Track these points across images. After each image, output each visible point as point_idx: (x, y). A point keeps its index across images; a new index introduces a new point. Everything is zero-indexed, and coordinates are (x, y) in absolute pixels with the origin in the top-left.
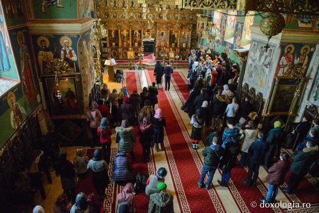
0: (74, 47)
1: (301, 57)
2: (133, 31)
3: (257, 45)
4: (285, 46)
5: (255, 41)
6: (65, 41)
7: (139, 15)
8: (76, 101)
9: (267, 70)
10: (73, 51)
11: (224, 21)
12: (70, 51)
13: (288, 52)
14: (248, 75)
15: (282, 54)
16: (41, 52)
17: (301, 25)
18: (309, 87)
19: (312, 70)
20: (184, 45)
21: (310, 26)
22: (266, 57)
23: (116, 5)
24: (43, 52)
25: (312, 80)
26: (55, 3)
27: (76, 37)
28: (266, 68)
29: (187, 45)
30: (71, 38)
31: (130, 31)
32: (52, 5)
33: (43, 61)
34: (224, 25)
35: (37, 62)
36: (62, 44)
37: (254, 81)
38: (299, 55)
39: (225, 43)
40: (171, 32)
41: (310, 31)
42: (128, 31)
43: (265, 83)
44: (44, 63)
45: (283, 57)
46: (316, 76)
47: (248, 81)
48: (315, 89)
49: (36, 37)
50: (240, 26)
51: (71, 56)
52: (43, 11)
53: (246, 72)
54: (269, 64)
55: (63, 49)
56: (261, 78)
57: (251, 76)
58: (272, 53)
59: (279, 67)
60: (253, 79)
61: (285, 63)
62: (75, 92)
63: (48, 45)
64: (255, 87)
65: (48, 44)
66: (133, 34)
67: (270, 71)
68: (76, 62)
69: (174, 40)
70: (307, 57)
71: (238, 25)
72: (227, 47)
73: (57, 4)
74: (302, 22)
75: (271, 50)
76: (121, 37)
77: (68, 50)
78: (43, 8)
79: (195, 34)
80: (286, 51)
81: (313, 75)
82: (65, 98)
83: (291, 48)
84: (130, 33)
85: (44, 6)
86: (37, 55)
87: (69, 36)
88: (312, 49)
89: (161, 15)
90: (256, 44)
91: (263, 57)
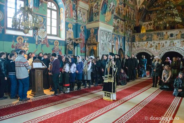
3: (104, 33)
5: (102, 31)
9: (110, 44)
60: (105, 50)
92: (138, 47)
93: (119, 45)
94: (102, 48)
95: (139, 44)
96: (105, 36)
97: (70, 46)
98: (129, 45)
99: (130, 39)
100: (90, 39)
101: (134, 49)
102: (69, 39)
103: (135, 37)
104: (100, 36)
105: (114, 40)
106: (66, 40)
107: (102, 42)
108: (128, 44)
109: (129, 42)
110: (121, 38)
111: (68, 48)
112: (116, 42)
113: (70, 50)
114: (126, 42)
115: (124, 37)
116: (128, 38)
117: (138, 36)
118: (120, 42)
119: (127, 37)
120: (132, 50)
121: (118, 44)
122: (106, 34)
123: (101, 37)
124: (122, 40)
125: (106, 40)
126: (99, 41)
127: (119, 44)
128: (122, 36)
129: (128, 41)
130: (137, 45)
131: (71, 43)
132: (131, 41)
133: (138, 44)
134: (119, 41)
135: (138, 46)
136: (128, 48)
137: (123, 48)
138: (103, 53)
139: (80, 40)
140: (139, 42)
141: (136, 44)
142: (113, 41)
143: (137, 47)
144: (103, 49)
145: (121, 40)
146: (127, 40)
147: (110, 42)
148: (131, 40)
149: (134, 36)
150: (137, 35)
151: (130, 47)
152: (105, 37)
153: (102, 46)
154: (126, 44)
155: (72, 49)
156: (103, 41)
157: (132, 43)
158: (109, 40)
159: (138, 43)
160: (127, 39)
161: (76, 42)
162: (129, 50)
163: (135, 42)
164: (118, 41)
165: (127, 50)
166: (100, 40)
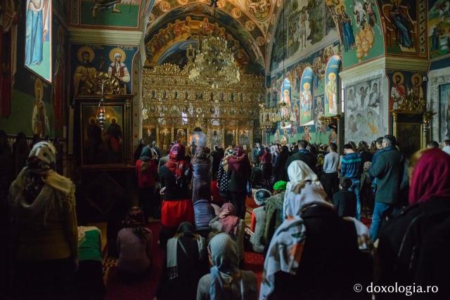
0: (127, 62)
1: (415, 88)
2: (176, 130)
3: (355, 89)
4: (392, 74)
5: (350, 87)
6: (117, 54)
7: (185, 108)
8: (121, 140)
9: (377, 110)
10: (126, 69)
11: (296, 104)
12: (122, 69)
13: (398, 82)
14: (350, 131)
15: (391, 85)
16: (80, 68)
17: (404, 49)
18: (435, 124)
19: (432, 102)
20: (245, 147)
21: (413, 50)
22: (371, 95)
23: (155, 97)
24: (84, 68)
25: (437, 114)
26: (110, 7)
27: (132, 49)
28: (374, 109)
29: (248, 147)
30: (125, 51)
31: (173, 129)
32: (106, 9)
33: (81, 80)
34: (297, 108)
35: (72, 80)
36: (112, 58)
37: (361, 134)
38: (411, 86)
39: (301, 129)
40: (226, 131)
41: (415, 55)
42: (169, 130)
43: (379, 126)
44: (82, 83)
45: (393, 88)
46: (440, 108)
47: (353, 138)
48: (445, 124)
49: (77, 47)
50: (319, 100)
51: (122, 74)
52: (94, 15)
53: (346, 129)
54: (378, 101)
55: (113, 64)
56: (371, 124)
57: (354, 129)
58: (378, 87)
59: (391, 101)
60: (359, 131)
61: (398, 95)
62: (121, 125)
63: (91, 58)
64: (365, 139)
65: (92, 56)
66: (175, 133)
67: (381, 109)
68: (128, 84)
69: (231, 141)
70: (421, 89)
71: (316, 100)
72: (306, 132)
73: (112, 8)
74: (404, 45)
75: (375, 84)
76: (160, 138)
77: (119, 67)
78: (94, 12)
79: (258, 132)
80: (395, 81)
81: (435, 108)
82: (105, 135)
83: (399, 76)
84: (173, 132)
85: (96, 9)
86: (73, 70)
87: (123, 48)
88: (424, 78)
89: (213, 109)
90: (353, 88)
91: (367, 97)
94: (349, 128)
104: (344, 101)
122: (362, 88)
125: (363, 103)
147: (376, 106)
158: (370, 102)
166: (345, 110)
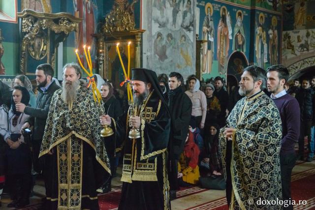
9: (191, 36)
22: (185, 14)
28: (188, 33)
54: (192, 24)
56: (185, 53)
58: (192, 6)
60: (170, 59)
91: (180, 15)
92: (305, 46)
93: (231, 41)
94: (156, 53)
95: (308, 35)
96: (168, 5)
97: (36, 44)
98: (268, 39)
99: (274, 20)
100: (112, 17)
101: (288, 55)
102: (27, 16)
103: (295, 11)
104: (148, 5)
105: (211, 23)
106: (18, 18)
107: (156, 29)
108: (268, 35)
109: (270, 32)
110: (240, 14)
111: (28, 52)
112: (219, 28)
113: (37, 57)
114: (258, 30)
115: (253, 13)
116: (269, 14)
117: (305, 8)
118: (236, 30)
119: (264, 12)
120: (283, 57)
121: (226, 36)
123: (154, 8)
124: (243, 22)
125: (174, 21)
126: (144, 25)
127: (230, 38)
128: (243, 9)
129: (266, 27)
130: (299, 41)
131: (34, 33)
132: (278, 28)
133: (305, 38)
134: (233, 27)
135: (303, 42)
136: (266, 51)
137: (244, 52)
138: (161, 68)
139: (70, 22)
140: (310, 31)
141: (298, 37)
142: (208, 26)
143: (302, 46)
144: (163, 56)
145: (239, 23)
146: (262, 22)
147: (190, 30)
148: (279, 22)
149: (289, 6)
150: (302, 5)
151: (273, 47)
152: (169, 11)
153: (156, 46)
154: (257, 38)
155: (42, 56)
156: (162, 25)
157: (284, 33)
158: (183, 22)
159: (303, 32)
160: (261, 18)
161: (55, 28)
162: (268, 59)
163: (292, 28)
164: (226, 26)
165: (262, 59)
166: (150, 23)
